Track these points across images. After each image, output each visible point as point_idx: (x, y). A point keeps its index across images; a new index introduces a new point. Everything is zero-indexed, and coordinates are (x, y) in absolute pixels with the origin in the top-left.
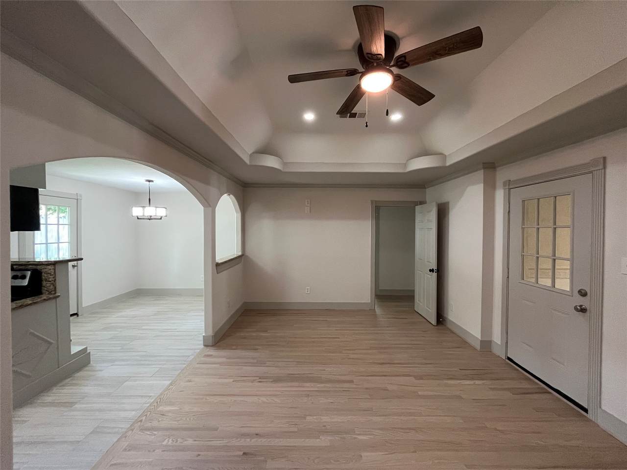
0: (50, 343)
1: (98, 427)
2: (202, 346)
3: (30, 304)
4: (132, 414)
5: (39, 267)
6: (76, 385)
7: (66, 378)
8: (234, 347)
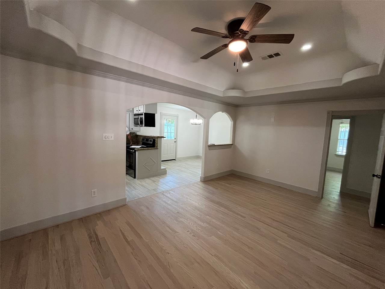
0: (155, 163)
1: (155, 189)
2: (200, 181)
3: (150, 149)
4: (163, 190)
5: (155, 139)
6: (160, 178)
7: (158, 175)
8: (210, 185)
